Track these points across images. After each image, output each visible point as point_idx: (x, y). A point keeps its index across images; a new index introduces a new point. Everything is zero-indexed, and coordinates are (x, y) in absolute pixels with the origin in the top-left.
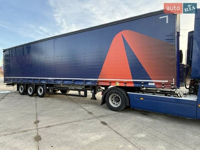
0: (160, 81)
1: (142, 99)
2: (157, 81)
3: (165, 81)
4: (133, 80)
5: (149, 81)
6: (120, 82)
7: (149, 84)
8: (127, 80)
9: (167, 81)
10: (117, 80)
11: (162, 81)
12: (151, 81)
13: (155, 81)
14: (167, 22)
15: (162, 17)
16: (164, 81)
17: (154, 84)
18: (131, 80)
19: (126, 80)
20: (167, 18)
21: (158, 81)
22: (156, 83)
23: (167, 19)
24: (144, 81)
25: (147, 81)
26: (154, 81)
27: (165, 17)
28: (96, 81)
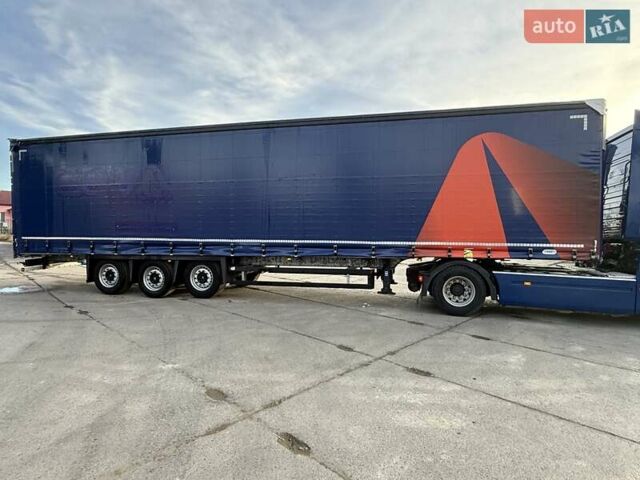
0: (568, 246)
1: (527, 284)
2: (561, 246)
3: (579, 246)
4: (509, 245)
5: (545, 245)
6: (475, 249)
7: (544, 252)
8: (493, 244)
9: (582, 246)
10: (465, 244)
11: (572, 246)
12: (548, 245)
13: (558, 245)
14: (585, 128)
15: (575, 117)
16: (575, 246)
17: (554, 252)
18: (502, 245)
19: (490, 244)
20: (586, 119)
21: (565, 246)
22: (559, 250)
23: (586, 123)
24: (535, 245)
25: (541, 245)
26: (555, 245)
27: (582, 116)
28: (410, 247)
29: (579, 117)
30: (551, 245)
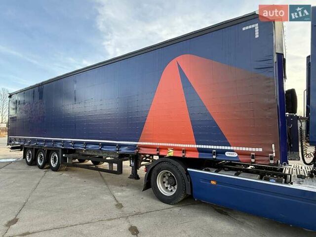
0: (247, 149)
1: (213, 183)
2: (241, 149)
3: (257, 150)
4: (198, 146)
5: (226, 148)
6: (175, 149)
7: (227, 154)
8: (186, 146)
9: (261, 150)
10: (170, 145)
11: (250, 149)
12: (229, 148)
13: (238, 148)
14: (257, 36)
15: (247, 28)
16: (254, 149)
17: (235, 155)
18: (193, 146)
19: (184, 146)
20: (257, 28)
21: (244, 149)
22: (240, 153)
23: (257, 31)
24: (218, 147)
25: (223, 148)
26: (235, 148)
27: (253, 26)
28: (135, 145)
29: (250, 27)
30: (232, 148)
